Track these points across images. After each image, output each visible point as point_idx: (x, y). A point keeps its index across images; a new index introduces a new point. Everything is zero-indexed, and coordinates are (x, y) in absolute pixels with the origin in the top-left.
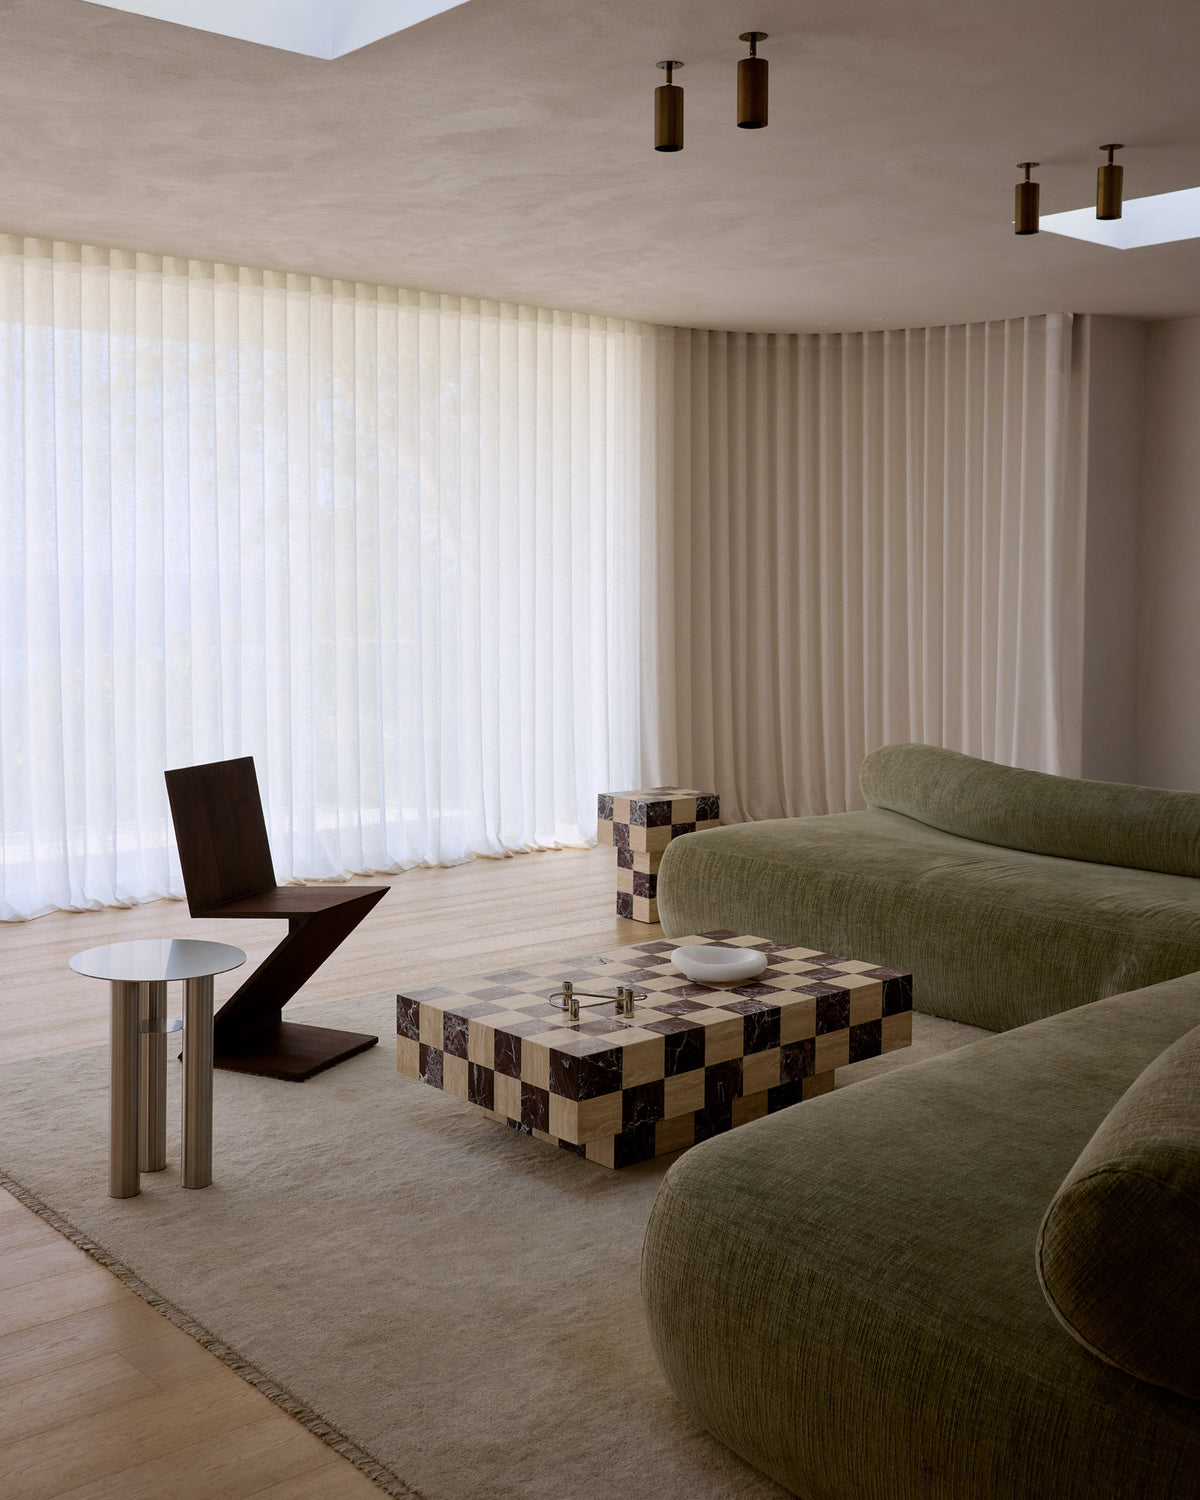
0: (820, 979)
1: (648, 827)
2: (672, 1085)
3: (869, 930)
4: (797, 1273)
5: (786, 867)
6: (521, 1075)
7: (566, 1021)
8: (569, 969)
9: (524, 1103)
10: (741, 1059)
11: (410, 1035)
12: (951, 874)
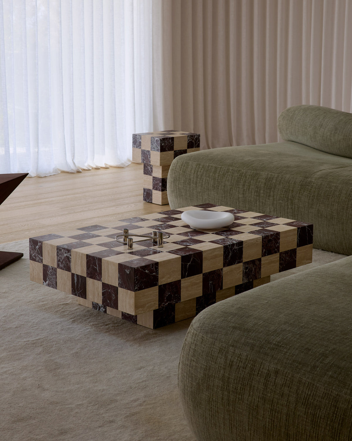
0: (263, 227)
1: (161, 151)
2: (185, 283)
3: (286, 204)
4: (268, 370)
5: (239, 171)
6: (102, 279)
7: (125, 250)
8: (124, 224)
9: (103, 294)
10: (222, 269)
11: (37, 260)
12: (332, 172)
